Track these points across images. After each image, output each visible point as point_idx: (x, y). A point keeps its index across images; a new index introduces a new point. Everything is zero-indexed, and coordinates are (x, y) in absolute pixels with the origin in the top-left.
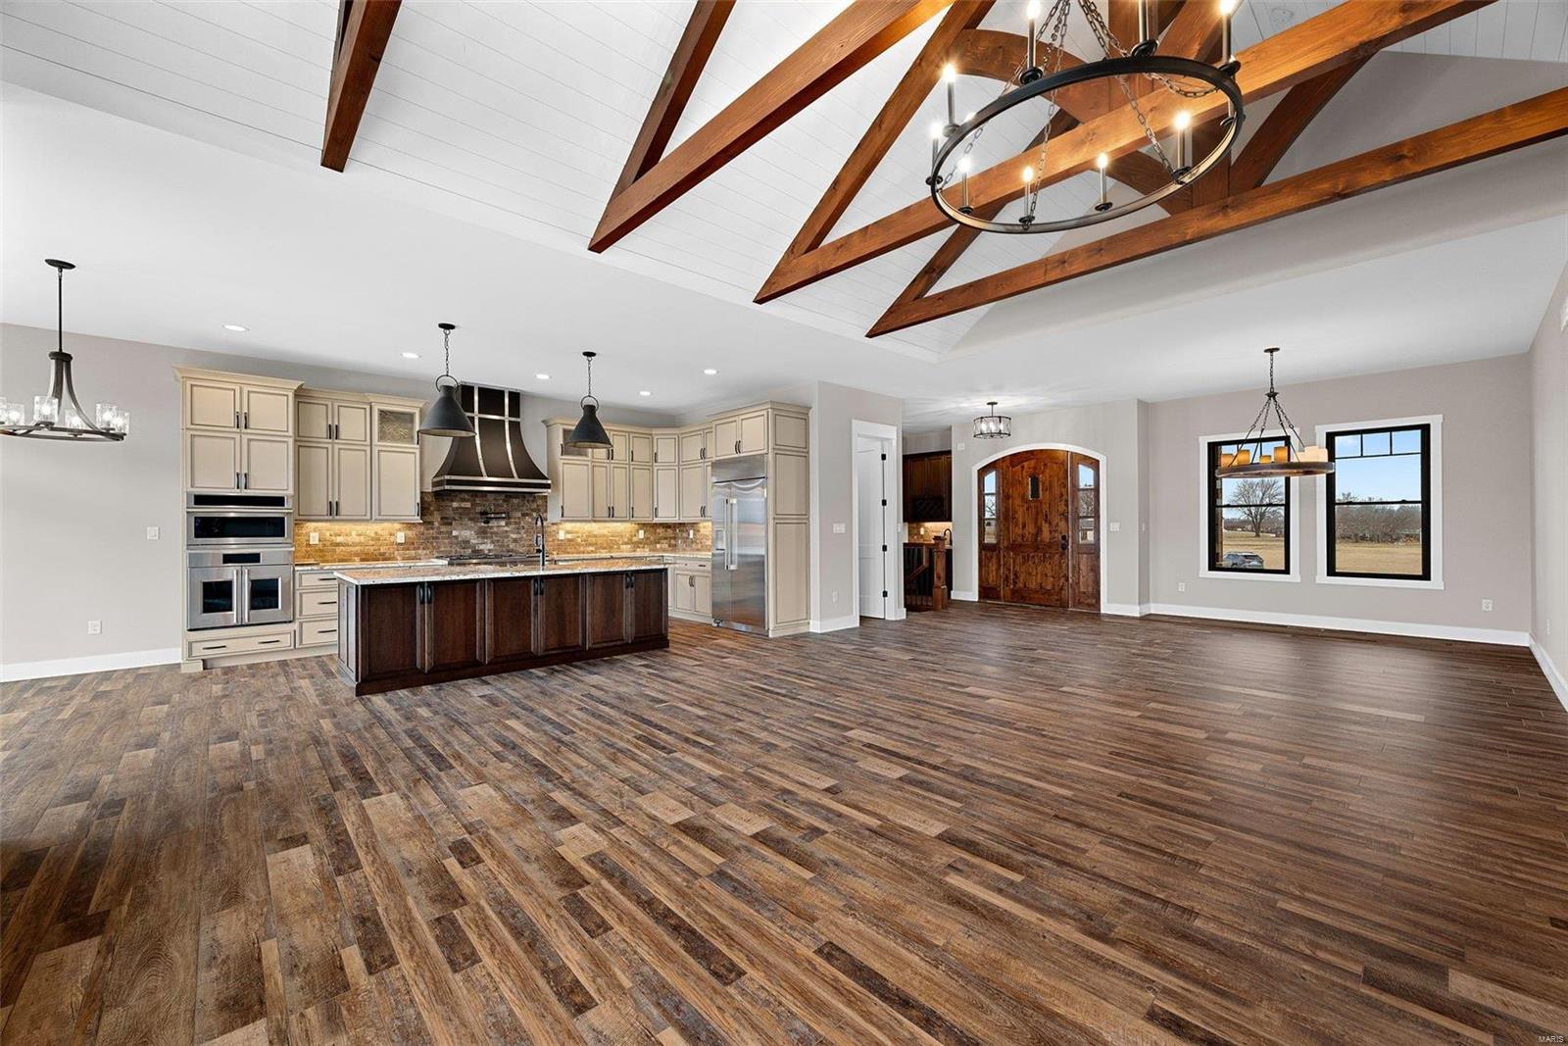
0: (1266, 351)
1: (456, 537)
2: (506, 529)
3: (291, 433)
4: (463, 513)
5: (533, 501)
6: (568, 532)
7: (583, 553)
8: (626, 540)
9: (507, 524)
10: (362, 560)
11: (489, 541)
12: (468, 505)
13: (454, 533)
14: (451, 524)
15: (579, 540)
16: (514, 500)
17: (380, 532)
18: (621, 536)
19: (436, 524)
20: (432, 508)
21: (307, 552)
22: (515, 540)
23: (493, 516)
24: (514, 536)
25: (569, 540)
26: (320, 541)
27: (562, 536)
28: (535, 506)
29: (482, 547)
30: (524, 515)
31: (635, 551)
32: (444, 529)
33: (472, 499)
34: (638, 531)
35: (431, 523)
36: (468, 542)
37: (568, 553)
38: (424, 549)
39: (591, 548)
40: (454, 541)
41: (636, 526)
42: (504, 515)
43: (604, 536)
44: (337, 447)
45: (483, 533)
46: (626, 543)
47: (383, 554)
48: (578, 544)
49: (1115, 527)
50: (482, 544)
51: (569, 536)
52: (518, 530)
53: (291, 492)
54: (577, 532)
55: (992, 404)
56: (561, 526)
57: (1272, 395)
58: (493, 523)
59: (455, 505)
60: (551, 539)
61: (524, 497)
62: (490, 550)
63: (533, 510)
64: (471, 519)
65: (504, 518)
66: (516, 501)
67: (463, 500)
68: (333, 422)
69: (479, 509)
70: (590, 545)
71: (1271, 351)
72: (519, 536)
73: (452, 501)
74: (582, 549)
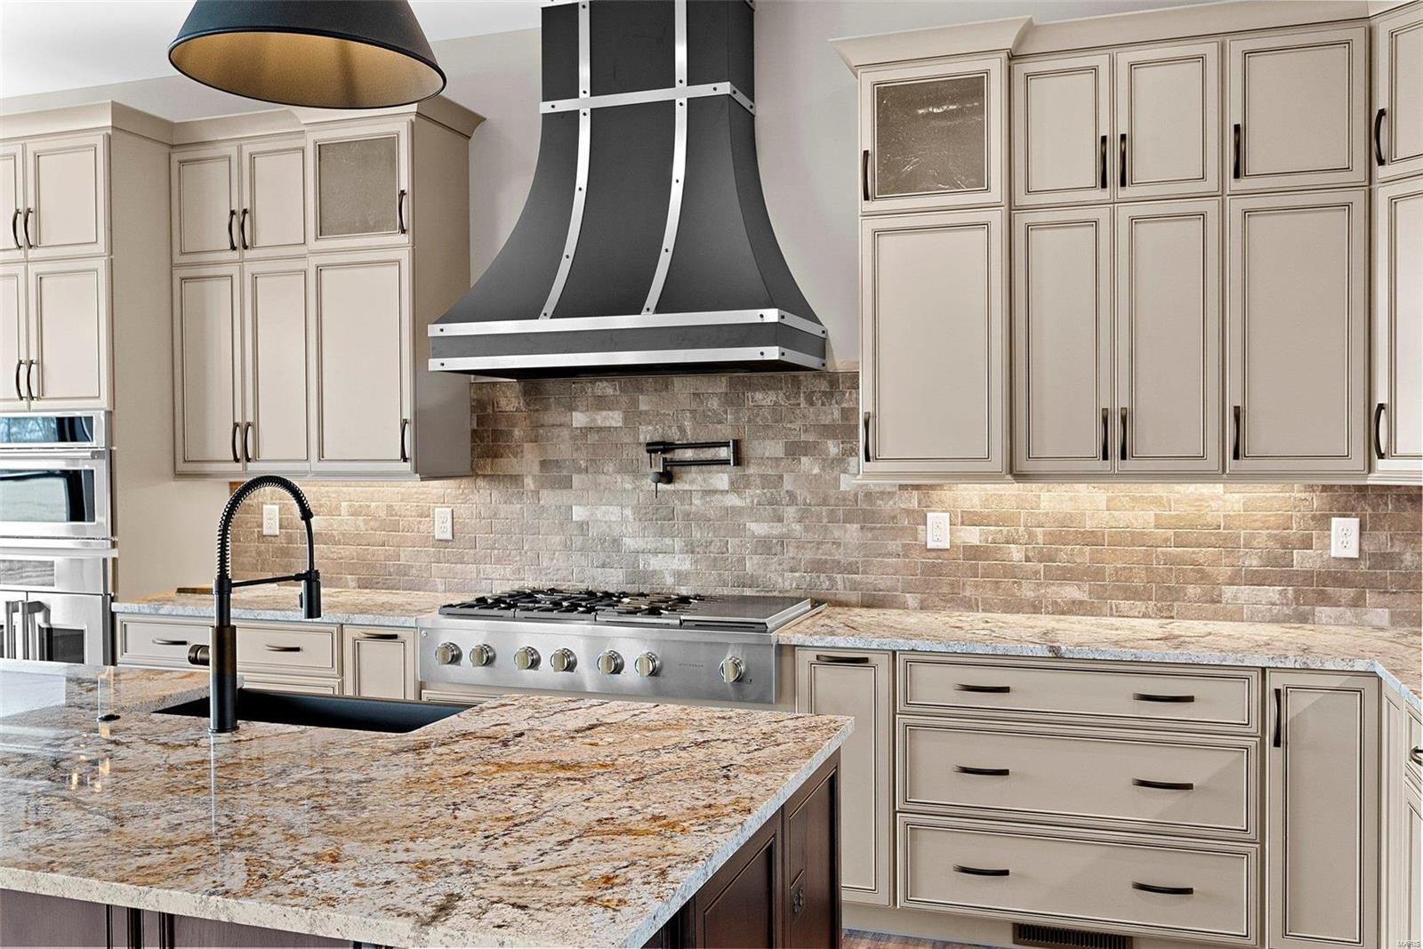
1: (583, 526)
2: (733, 500)
3: (101, 247)
4: (598, 445)
5: (829, 395)
6: (971, 519)
7: (1035, 608)
8: (1254, 562)
9: (735, 487)
10: (364, 584)
11: (678, 544)
12: (614, 419)
13: (579, 513)
14: (566, 484)
15: (1016, 553)
16: (759, 396)
17: (397, 506)
18: (1228, 544)
19: (529, 482)
20: (517, 433)
21: (259, 554)
22: (765, 546)
23: (689, 454)
24: (759, 528)
25: (973, 553)
26: (281, 527)
27: (938, 532)
28: (832, 414)
29: (655, 563)
30: (795, 450)
31: (1303, 619)
32: (549, 498)
33: (624, 399)
34: (1323, 521)
35: (516, 479)
36: (616, 542)
37: (970, 605)
38: (499, 561)
39: (1071, 592)
40: (578, 541)
41: (1317, 501)
42: (724, 453)
43: (1137, 539)
44: (250, 268)
45: (659, 517)
46: (1257, 579)
47: (404, 571)
48: (1011, 572)
50: (656, 552)
51: (973, 536)
52: (772, 507)
53: (104, 403)
54: (1001, 520)
56: (935, 494)
58: (691, 481)
59: (579, 419)
60: (894, 546)
61: (796, 383)
62: (680, 576)
63: (829, 431)
64: (622, 470)
65: (726, 462)
66: (765, 399)
67: (601, 403)
68: (241, 201)
69: (647, 433)
70: (1066, 576)
72: (777, 529)
73: (571, 409)
74: (1028, 592)
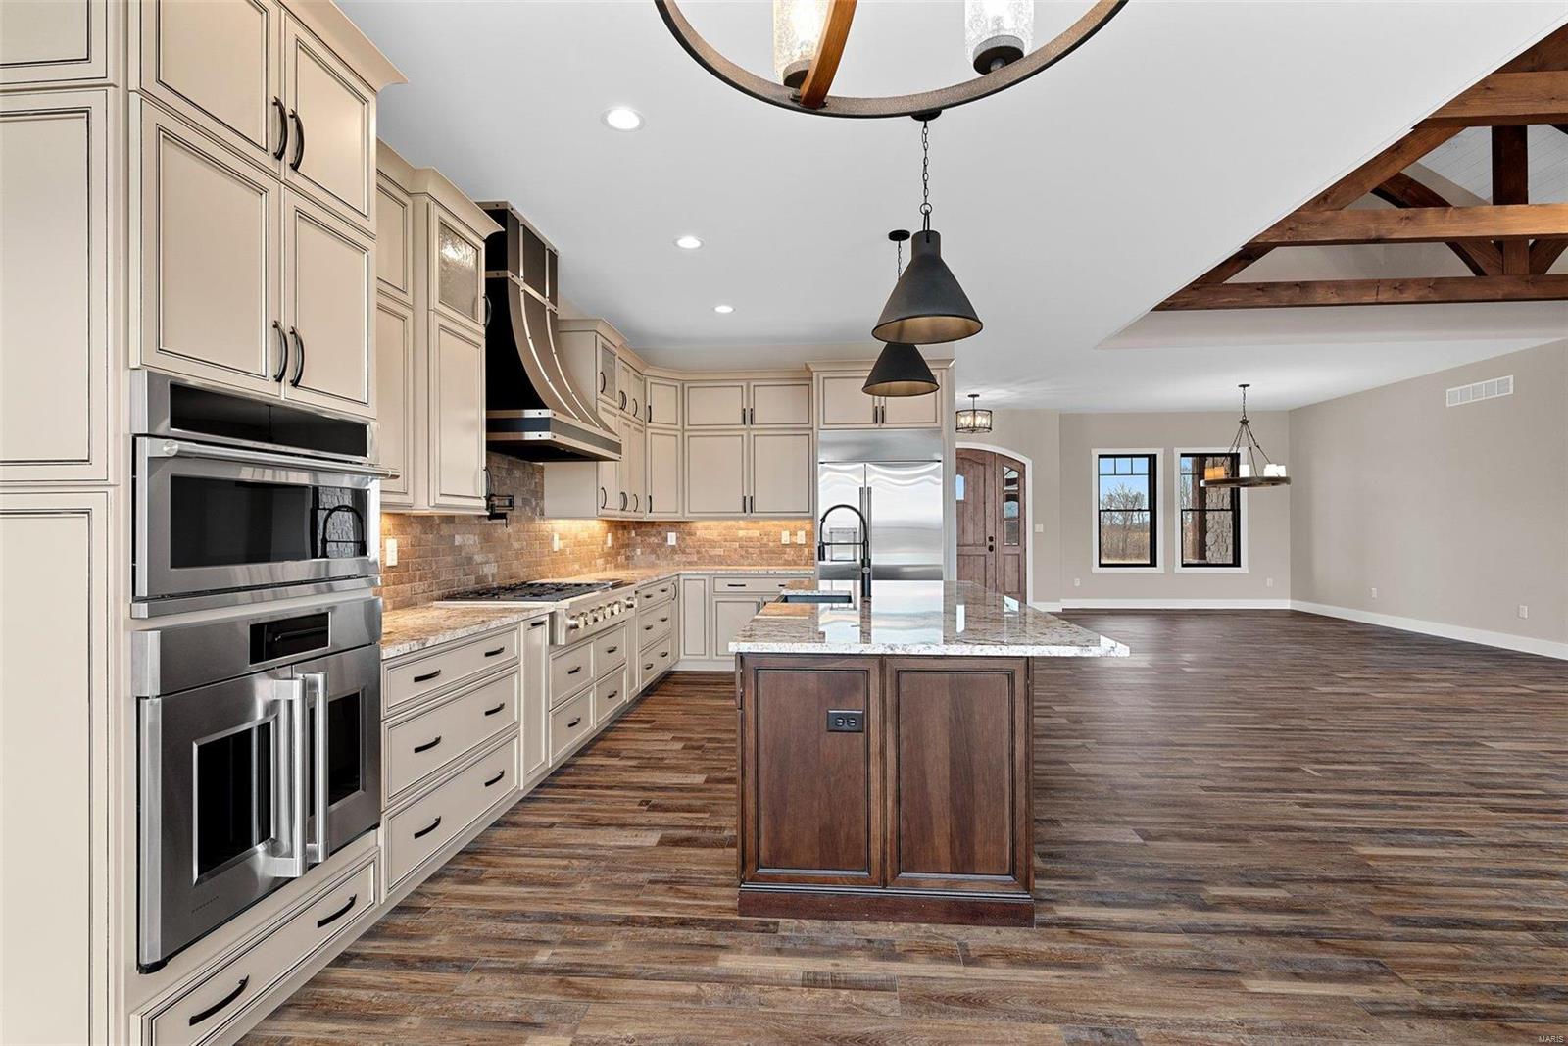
0: (1240, 386)
1: (460, 548)
2: (509, 530)
5: (532, 474)
6: (560, 537)
8: (600, 550)
13: (458, 540)
14: (453, 520)
18: (597, 544)
22: (518, 554)
25: (562, 552)
27: (555, 543)
28: (533, 484)
29: (485, 570)
32: (445, 530)
34: (607, 534)
36: (472, 560)
37: (562, 576)
39: (576, 566)
40: (458, 556)
41: (606, 526)
42: (507, 502)
43: (586, 544)
45: (486, 540)
46: (600, 555)
48: (567, 559)
49: (1040, 528)
50: (486, 561)
52: (519, 533)
55: (973, 396)
57: (1244, 422)
60: (547, 551)
62: (493, 576)
63: (532, 493)
66: (517, 473)
70: (576, 560)
71: (1244, 386)
72: (520, 546)
74: (570, 568)
